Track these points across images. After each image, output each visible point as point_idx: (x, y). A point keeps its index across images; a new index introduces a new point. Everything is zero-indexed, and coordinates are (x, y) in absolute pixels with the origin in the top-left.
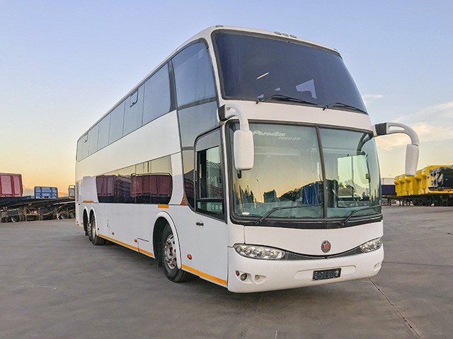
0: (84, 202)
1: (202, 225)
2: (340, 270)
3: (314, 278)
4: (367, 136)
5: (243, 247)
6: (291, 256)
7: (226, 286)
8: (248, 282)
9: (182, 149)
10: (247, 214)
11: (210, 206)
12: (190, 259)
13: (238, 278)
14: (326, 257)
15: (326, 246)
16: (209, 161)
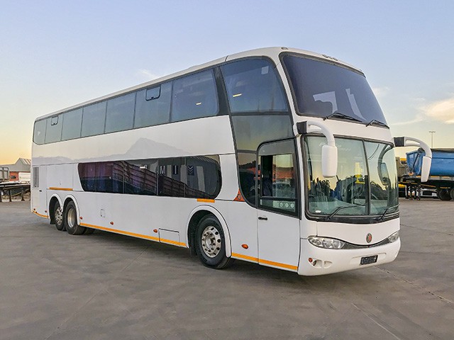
0: (51, 189)
1: (266, 219)
2: (377, 256)
3: (361, 264)
4: (389, 146)
5: (316, 239)
6: (348, 245)
7: (296, 271)
8: (318, 266)
9: (237, 151)
10: (320, 212)
11: (276, 204)
12: (247, 248)
13: (311, 264)
14: (369, 246)
15: (369, 238)
16: (278, 166)
